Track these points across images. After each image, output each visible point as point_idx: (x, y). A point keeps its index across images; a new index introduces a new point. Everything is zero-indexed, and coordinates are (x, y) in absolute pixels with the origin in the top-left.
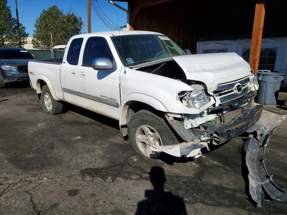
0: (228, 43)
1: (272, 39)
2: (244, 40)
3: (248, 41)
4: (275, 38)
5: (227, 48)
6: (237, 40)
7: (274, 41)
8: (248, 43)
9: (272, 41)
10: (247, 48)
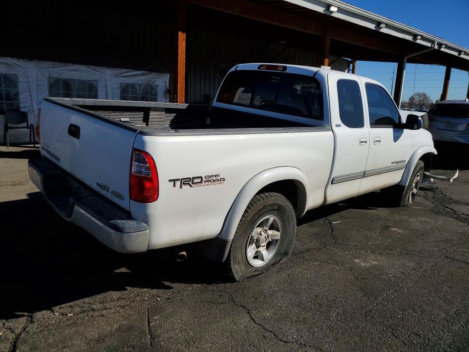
0: (16, 64)
1: (88, 67)
2: (47, 63)
3: (54, 66)
4: (92, 67)
5: (14, 72)
6: (34, 61)
7: (92, 70)
8: (54, 69)
9: (88, 69)
10: (54, 76)
